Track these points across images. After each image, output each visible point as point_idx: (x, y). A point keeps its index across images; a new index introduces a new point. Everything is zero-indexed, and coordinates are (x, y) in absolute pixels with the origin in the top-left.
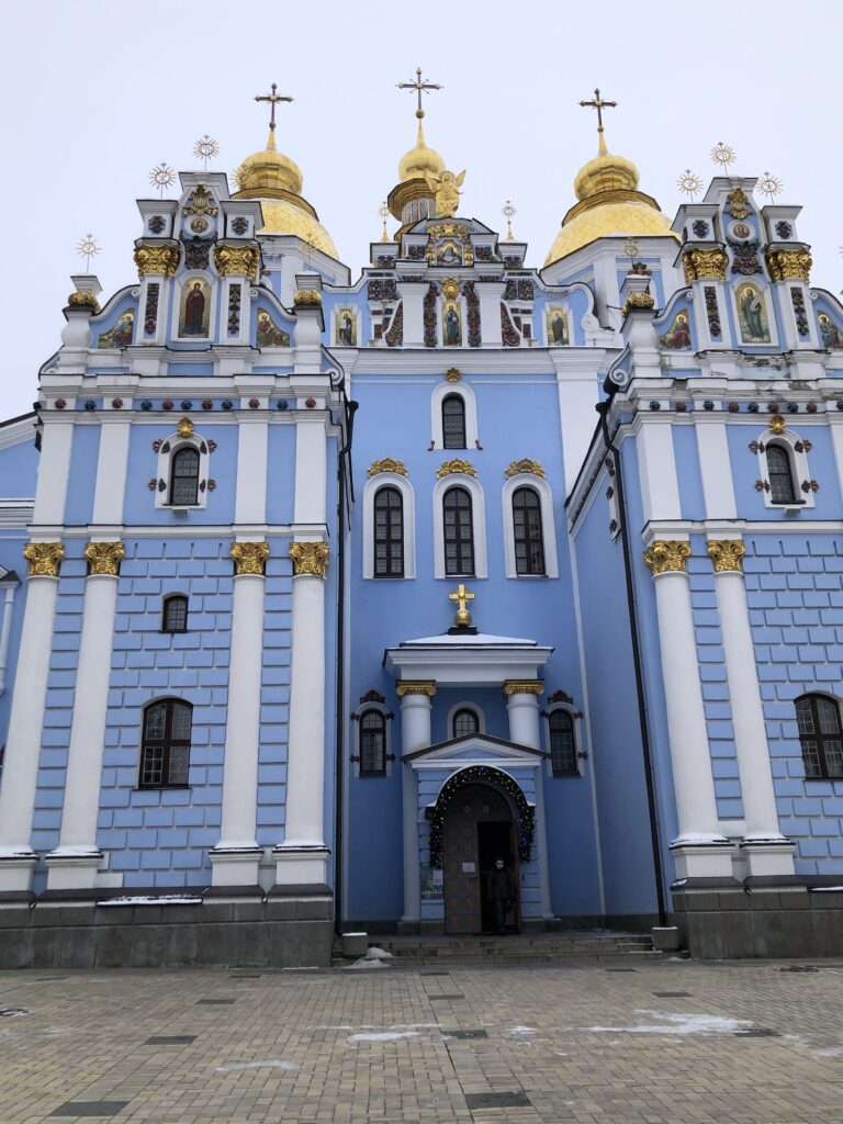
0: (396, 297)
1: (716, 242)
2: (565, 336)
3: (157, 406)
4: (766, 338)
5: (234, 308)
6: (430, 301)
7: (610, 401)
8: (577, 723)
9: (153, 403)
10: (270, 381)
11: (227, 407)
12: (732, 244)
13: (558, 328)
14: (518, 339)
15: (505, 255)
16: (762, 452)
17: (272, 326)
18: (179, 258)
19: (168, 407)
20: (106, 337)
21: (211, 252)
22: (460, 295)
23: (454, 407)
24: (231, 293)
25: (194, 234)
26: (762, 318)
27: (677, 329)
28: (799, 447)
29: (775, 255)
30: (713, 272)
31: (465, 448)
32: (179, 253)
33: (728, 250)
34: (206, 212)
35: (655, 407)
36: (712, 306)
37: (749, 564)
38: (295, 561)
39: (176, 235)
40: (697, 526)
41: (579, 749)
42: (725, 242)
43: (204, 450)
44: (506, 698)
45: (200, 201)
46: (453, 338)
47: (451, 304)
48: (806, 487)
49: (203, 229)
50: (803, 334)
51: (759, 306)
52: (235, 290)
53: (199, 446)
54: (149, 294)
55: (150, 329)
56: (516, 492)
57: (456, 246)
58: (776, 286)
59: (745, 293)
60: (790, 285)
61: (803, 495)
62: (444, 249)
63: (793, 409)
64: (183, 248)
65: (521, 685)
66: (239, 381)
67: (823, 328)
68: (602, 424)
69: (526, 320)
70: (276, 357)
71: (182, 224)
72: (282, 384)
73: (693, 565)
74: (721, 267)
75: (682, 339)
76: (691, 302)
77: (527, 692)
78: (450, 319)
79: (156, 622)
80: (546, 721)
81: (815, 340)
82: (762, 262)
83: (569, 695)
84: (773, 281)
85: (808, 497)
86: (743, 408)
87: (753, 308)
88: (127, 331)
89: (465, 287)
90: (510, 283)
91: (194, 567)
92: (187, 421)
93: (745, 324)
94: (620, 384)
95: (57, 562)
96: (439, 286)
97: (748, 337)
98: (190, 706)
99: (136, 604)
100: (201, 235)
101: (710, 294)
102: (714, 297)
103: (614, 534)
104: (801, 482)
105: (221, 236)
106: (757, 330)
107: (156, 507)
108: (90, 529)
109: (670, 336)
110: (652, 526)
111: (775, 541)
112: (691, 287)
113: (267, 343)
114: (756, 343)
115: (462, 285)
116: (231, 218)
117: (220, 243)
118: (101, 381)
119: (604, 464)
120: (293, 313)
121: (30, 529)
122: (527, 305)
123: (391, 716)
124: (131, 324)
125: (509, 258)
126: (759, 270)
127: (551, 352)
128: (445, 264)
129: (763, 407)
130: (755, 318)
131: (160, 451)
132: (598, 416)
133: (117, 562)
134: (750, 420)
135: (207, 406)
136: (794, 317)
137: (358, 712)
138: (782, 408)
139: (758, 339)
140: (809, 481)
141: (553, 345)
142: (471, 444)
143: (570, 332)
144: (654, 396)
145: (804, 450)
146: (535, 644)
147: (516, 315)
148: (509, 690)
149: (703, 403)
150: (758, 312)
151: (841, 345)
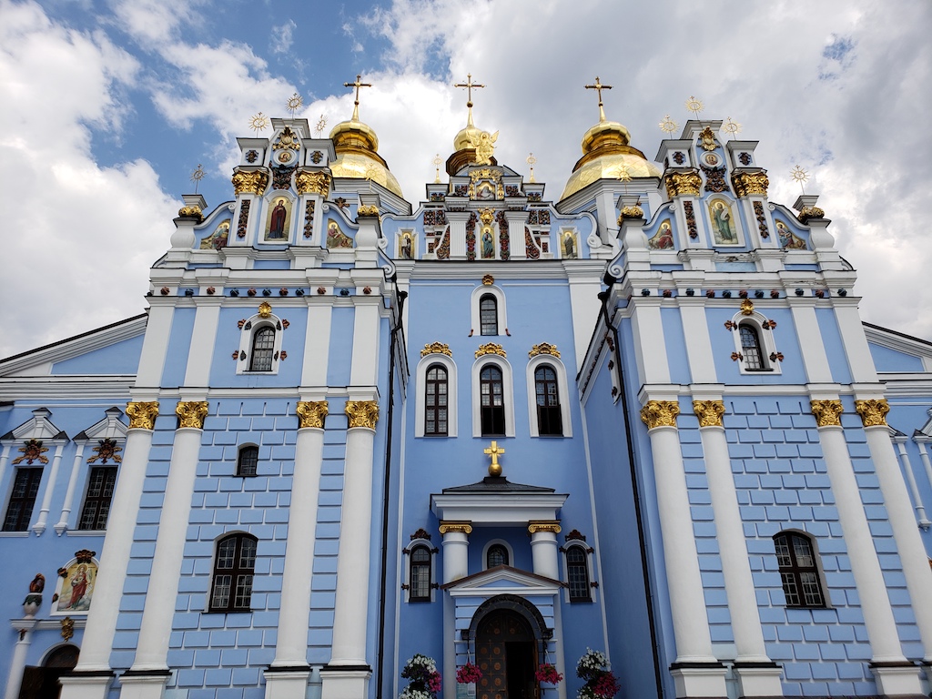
0: (445, 223)
1: (692, 168)
2: (574, 251)
3: (243, 293)
4: (734, 240)
5: (309, 218)
6: (470, 225)
7: (609, 291)
8: (590, 557)
9: (240, 291)
10: (335, 273)
11: (299, 294)
12: (706, 170)
13: (569, 245)
14: (538, 252)
15: (528, 192)
16: (736, 329)
17: (339, 233)
18: (268, 181)
19: (251, 294)
20: (207, 241)
21: (293, 176)
22: (494, 221)
23: (488, 305)
24: (308, 206)
25: (280, 163)
26: (731, 225)
27: (662, 234)
28: (766, 326)
29: (739, 177)
30: (690, 191)
31: (497, 334)
32: (268, 177)
33: (702, 173)
34: (290, 147)
35: (646, 293)
36: (690, 216)
37: (729, 421)
38: (349, 417)
39: (267, 165)
40: (684, 390)
41: (592, 580)
42: (699, 168)
43: (279, 328)
44: (530, 536)
45: (287, 139)
46: (489, 253)
47: (487, 228)
48: (773, 357)
49: (287, 160)
50: (765, 237)
51: (727, 216)
52: (311, 204)
53: (275, 325)
54: (242, 208)
55: (241, 234)
56: (538, 369)
57: (492, 185)
58: (741, 201)
59: (716, 206)
60: (752, 199)
61: (771, 364)
62: (481, 188)
63: (759, 295)
64: (271, 174)
65: (542, 526)
66: (309, 273)
67: (780, 233)
68: (604, 310)
69: (543, 240)
70: (340, 255)
71: (272, 156)
72: (345, 275)
73: (682, 421)
74: (696, 186)
75: (666, 242)
76: (673, 213)
77: (547, 530)
78: (486, 240)
79: (232, 468)
80: (564, 557)
81: (774, 240)
82: (730, 184)
83: (582, 534)
84: (739, 197)
85: (776, 366)
86: (718, 294)
87: (723, 217)
88: (224, 236)
89: (498, 216)
90: (532, 212)
91: (264, 422)
92: (267, 305)
93: (718, 230)
94: (618, 277)
95: (153, 418)
96: (478, 216)
97: (720, 240)
98: (255, 540)
99: (215, 452)
100: (285, 164)
101: (688, 206)
102: (692, 209)
103: (616, 398)
104: (769, 354)
105: (301, 164)
106: (727, 235)
107: (237, 373)
108: (181, 391)
109: (657, 239)
110: (646, 388)
111: (751, 401)
112: (672, 202)
113: (336, 245)
114: (727, 243)
115: (496, 213)
116: (310, 152)
117: (300, 170)
118: (199, 273)
119: (606, 342)
120: (357, 223)
121: (132, 391)
122: (544, 228)
123: (436, 551)
124: (227, 231)
125: (531, 194)
126: (727, 189)
127: (563, 262)
128: (482, 199)
129: (735, 294)
130: (725, 224)
131: (243, 328)
132: (599, 303)
133: (202, 417)
134: (725, 304)
135: (283, 294)
136: (757, 224)
137: (409, 547)
138: (751, 295)
139: (728, 241)
140: (776, 353)
141: (565, 257)
142: (501, 332)
143: (579, 249)
144: (645, 285)
145: (770, 328)
146: (553, 491)
147: (537, 235)
148: (532, 529)
149: (685, 290)
150: (727, 221)
151: (796, 246)
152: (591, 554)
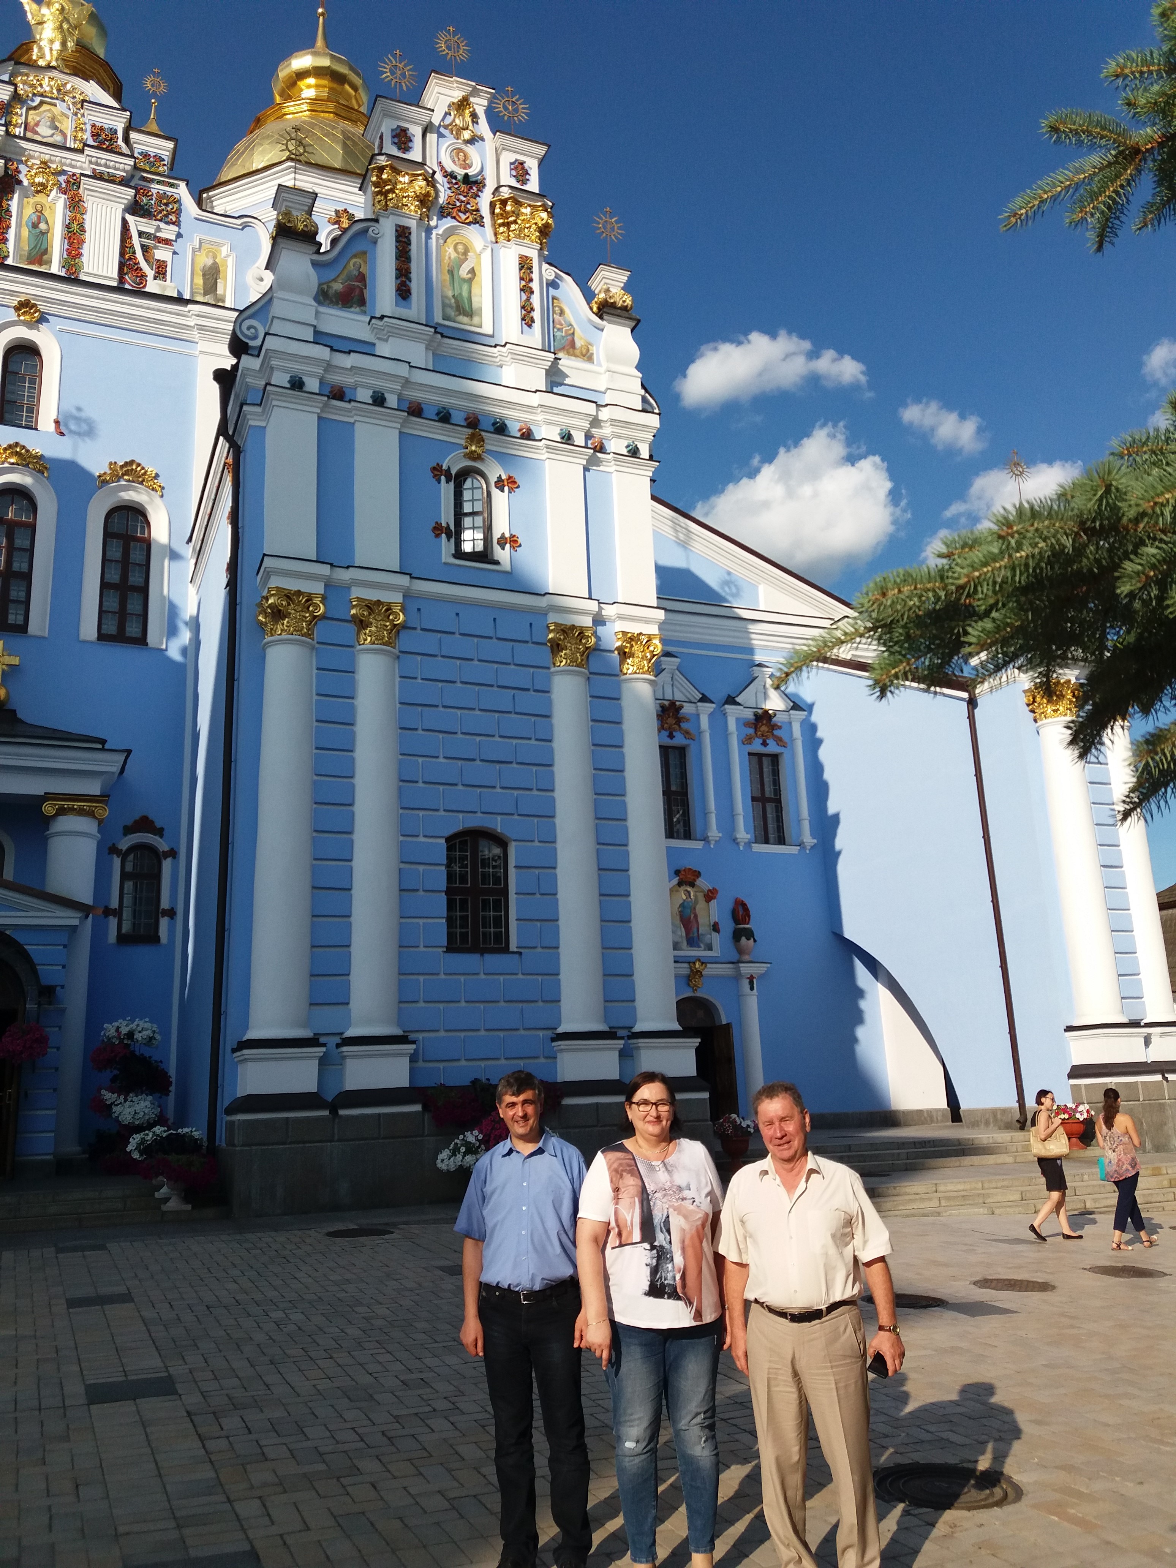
1: (423, 164)
2: (220, 291)
4: (475, 320)
6: (3, 189)
7: (236, 368)
8: (166, 865)
13: (210, 276)
14: (145, 276)
16: (448, 481)
22: (56, 192)
23: (23, 363)
26: (475, 290)
27: (349, 278)
28: (500, 484)
29: (504, 203)
31: (35, 427)
33: (440, 180)
35: (297, 384)
36: (403, 254)
37: (408, 640)
40: (338, 574)
42: (437, 168)
44: (45, 821)
46: (40, 254)
47: (40, 202)
48: (502, 541)
50: (527, 325)
51: (472, 271)
56: (111, 510)
57: (62, 114)
58: (499, 249)
59: (454, 249)
60: (519, 250)
61: (495, 551)
62: (37, 114)
63: (499, 428)
65: (72, 804)
67: (557, 324)
69: (161, 254)
73: (324, 631)
74: (422, 200)
75: (353, 295)
76: (373, 242)
77: (81, 812)
78: (35, 226)
80: (117, 862)
82: (485, 211)
83: (158, 824)
84: (497, 240)
85: (503, 556)
86: (431, 412)
87: (464, 272)
89: (65, 181)
90: (141, 191)
93: (451, 294)
94: (251, 343)
96: (22, 170)
97: (452, 313)
101: (403, 236)
102: (408, 243)
104: (498, 535)
106: (466, 306)
109: (338, 286)
110: (267, 562)
111: (450, 611)
112: (376, 221)
114: (460, 321)
115: (62, 177)
119: (226, 474)
122: (168, 232)
125: (145, 155)
126: (478, 221)
127: (193, 307)
128: (38, 138)
129: (458, 417)
130: (466, 288)
134: (438, 432)
136: (518, 297)
138: (485, 424)
139: (465, 319)
140: (507, 535)
141: (199, 298)
142: (45, 423)
144: (298, 367)
145: (506, 488)
146: (103, 742)
147: (146, 242)
148: (48, 808)
149: (370, 393)
150: (470, 281)
151: (577, 352)
152: (169, 860)
